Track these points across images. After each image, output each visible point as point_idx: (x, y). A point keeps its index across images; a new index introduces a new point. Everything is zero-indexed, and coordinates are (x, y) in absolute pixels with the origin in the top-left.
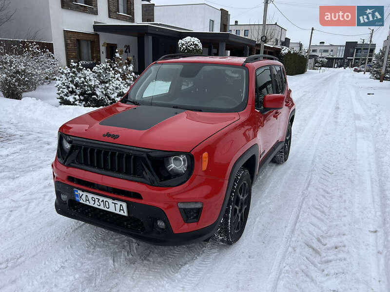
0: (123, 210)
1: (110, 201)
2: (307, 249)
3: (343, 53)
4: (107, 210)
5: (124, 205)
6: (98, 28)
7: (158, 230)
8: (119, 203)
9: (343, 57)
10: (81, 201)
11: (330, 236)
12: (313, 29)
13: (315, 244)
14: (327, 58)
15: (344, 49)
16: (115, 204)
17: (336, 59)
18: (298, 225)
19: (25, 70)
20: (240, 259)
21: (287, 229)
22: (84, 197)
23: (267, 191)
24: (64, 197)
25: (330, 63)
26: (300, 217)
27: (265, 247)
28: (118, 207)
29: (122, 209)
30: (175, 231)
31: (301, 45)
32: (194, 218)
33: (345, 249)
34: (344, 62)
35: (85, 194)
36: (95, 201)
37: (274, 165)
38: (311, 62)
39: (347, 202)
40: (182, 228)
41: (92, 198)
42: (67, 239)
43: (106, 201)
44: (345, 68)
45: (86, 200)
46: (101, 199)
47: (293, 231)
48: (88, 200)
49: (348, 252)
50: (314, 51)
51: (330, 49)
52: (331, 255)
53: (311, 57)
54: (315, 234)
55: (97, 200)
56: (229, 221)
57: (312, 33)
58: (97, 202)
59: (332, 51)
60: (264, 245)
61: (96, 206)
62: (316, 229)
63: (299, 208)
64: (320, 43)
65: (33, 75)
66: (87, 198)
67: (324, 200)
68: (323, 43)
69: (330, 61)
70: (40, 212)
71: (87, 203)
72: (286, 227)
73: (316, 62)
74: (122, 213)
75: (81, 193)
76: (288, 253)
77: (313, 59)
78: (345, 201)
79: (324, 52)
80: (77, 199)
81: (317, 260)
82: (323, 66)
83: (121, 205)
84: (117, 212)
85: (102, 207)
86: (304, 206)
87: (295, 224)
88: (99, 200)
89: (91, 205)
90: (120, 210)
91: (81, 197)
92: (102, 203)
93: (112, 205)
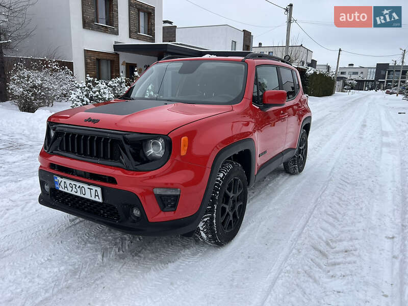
0: (98, 196)
1: (86, 186)
2: (313, 252)
3: (374, 75)
4: (82, 196)
5: (99, 190)
8: (94, 188)
9: (374, 79)
10: (60, 189)
11: (341, 241)
12: (340, 50)
13: (323, 247)
14: (356, 81)
15: (375, 71)
16: (90, 189)
17: (367, 81)
18: (306, 228)
19: (42, 84)
21: (294, 232)
22: (62, 184)
24: (47, 187)
25: (360, 85)
26: (309, 221)
27: (268, 249)
28: (93, 192)
29: (97, 194)
31: (328, 68)
32: (171, 207)
33: (356, 253)
34: (375, 84)
35: (64, 180)
36: (72, 187)
38: (339, 84)
39: (364, 209)
40: (157, 217)
41: (70, 184)
43: (82, 187)
44: (376, 91)
45: (65, 187)
46: (78, 184)
47: (300, 235)
48: (67, 187)
49: (359, 256)
50: (342, 73)
51: (359, 71)
52: (340, 258)
53: (339, 79)
54: (324, 238)
55: (74, 186)
57: (339, 54)
58: (74, 189)
59: (362, 73)
60: (267, 247)
61: (73, 193)
62: (326, 234)
63: (310, 214)
64: (349, 65)
66: (66, 185)
67: (338, 207)
68: (353, 65)
69: (360, 83)
71: (66, 190)
72: (293, 231)
73: (345, 84)
74: (97, 199)
75: (59, 179)
77: (342, 81)
78: (361, 209)
79: (353, 74)
80: (57, 186)
81: (323, 262)
82: (352, 88)
83: (96, 190)
84: (93, 198)
85: (78, 194)
86: (315, 212)
87: (303, 228)
88: (76, 185)
89: (69, 192)
90: (96, 196)
91: (60, 184)
92: (79, 190)
93: (88, 191)
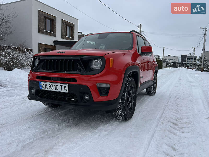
1: (59, 85)
2: (169, 123)
4: (56, 90)
5: (67, 86)
6: (56, 43)
7: (85, 101)
8: (64, 85)
9: (180, 62)
10: (43, 89)
11: (182, 119)
12: (164, 48)
13: (174, 121)
14: (172, 63)
15: (181, 58)
16: (62, 86)
17: (177, 63)
18: (163, 115)
19: (17, 57)
20: (131, 126)
21: (158, 117)
22: (44, 86)
23: (145, 104)
24: (33, 91)
25: (174, 65)
26: (165, 112)
27: (146, 123)
28: (63, 87)
29: (65, 88)
30: (95, 100)
31: (159, 56)
32: (105, 94)
33: (192, 123)
34: (181, 64)
35: (45, 83)
36: (50, 87)
37: (148, 96)
38: (164, 64)
39: (190, 108)
41: (49, 85)
42: (33, 118)
43: (57, 85)
44: (182, 68)
46: (54, 84)
47: (161, 117)
48: (47, 87)
49: (194, 124)
50: (165, 59)
51: (173, 58)
52: (184, 125)
53: (164, 61)
54: (174, 118)
55: (51, 86)
56: (125, 101)
57: (164, 49)
58: (52, 87)
59: (175, 59)
60: (145, 122)
61: (51, 90)
62: (174, 117)
63: (164, 110)
64: (168, 55)
65: (21, 60)
66: (46, 86)
67: (177, 107)
68: (170, 55)
69: (174, 64)
70: (19, 109)
71: (46, 89)
72: (157, 116)
73: (167, 64)
74: (65, 91)
75: (43, 83)
76: (159, 124)
77: (166, 63)
78: (189, 107)
79: (171, 60)
80: (41, 87)
81: (176, 127)
82: (170, 66)
83: (65, 86)
84: (63, 91)
85: (54, 90)
86: (166, 109)
87: (162, 115)
88: (53, 85)
89: (48, 89)
90: (64, 89)
91: (43, 86)
92: (54, 87)
93: (60, 87)
